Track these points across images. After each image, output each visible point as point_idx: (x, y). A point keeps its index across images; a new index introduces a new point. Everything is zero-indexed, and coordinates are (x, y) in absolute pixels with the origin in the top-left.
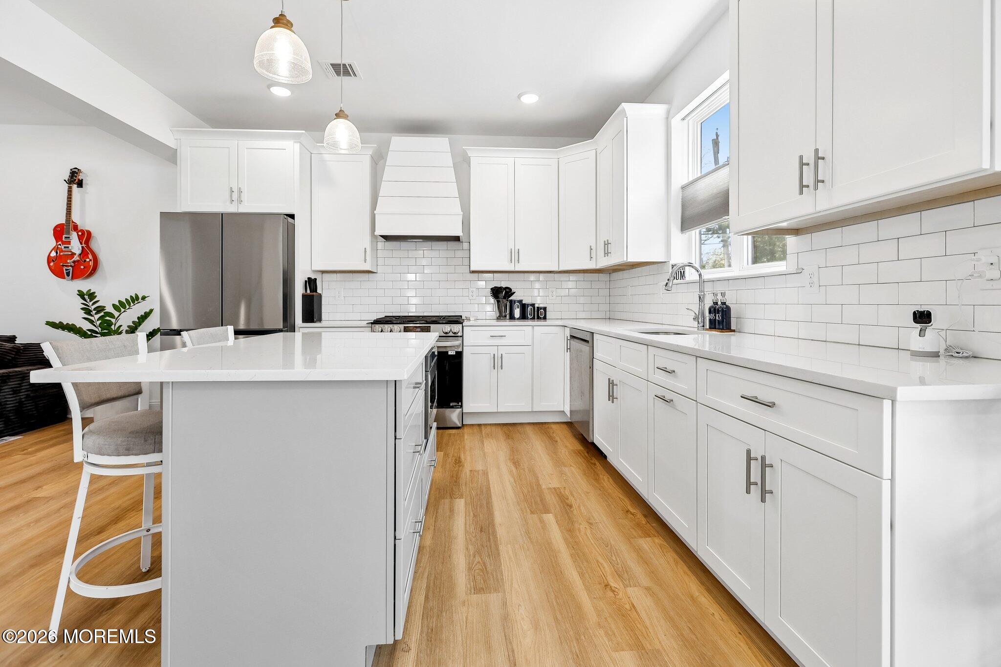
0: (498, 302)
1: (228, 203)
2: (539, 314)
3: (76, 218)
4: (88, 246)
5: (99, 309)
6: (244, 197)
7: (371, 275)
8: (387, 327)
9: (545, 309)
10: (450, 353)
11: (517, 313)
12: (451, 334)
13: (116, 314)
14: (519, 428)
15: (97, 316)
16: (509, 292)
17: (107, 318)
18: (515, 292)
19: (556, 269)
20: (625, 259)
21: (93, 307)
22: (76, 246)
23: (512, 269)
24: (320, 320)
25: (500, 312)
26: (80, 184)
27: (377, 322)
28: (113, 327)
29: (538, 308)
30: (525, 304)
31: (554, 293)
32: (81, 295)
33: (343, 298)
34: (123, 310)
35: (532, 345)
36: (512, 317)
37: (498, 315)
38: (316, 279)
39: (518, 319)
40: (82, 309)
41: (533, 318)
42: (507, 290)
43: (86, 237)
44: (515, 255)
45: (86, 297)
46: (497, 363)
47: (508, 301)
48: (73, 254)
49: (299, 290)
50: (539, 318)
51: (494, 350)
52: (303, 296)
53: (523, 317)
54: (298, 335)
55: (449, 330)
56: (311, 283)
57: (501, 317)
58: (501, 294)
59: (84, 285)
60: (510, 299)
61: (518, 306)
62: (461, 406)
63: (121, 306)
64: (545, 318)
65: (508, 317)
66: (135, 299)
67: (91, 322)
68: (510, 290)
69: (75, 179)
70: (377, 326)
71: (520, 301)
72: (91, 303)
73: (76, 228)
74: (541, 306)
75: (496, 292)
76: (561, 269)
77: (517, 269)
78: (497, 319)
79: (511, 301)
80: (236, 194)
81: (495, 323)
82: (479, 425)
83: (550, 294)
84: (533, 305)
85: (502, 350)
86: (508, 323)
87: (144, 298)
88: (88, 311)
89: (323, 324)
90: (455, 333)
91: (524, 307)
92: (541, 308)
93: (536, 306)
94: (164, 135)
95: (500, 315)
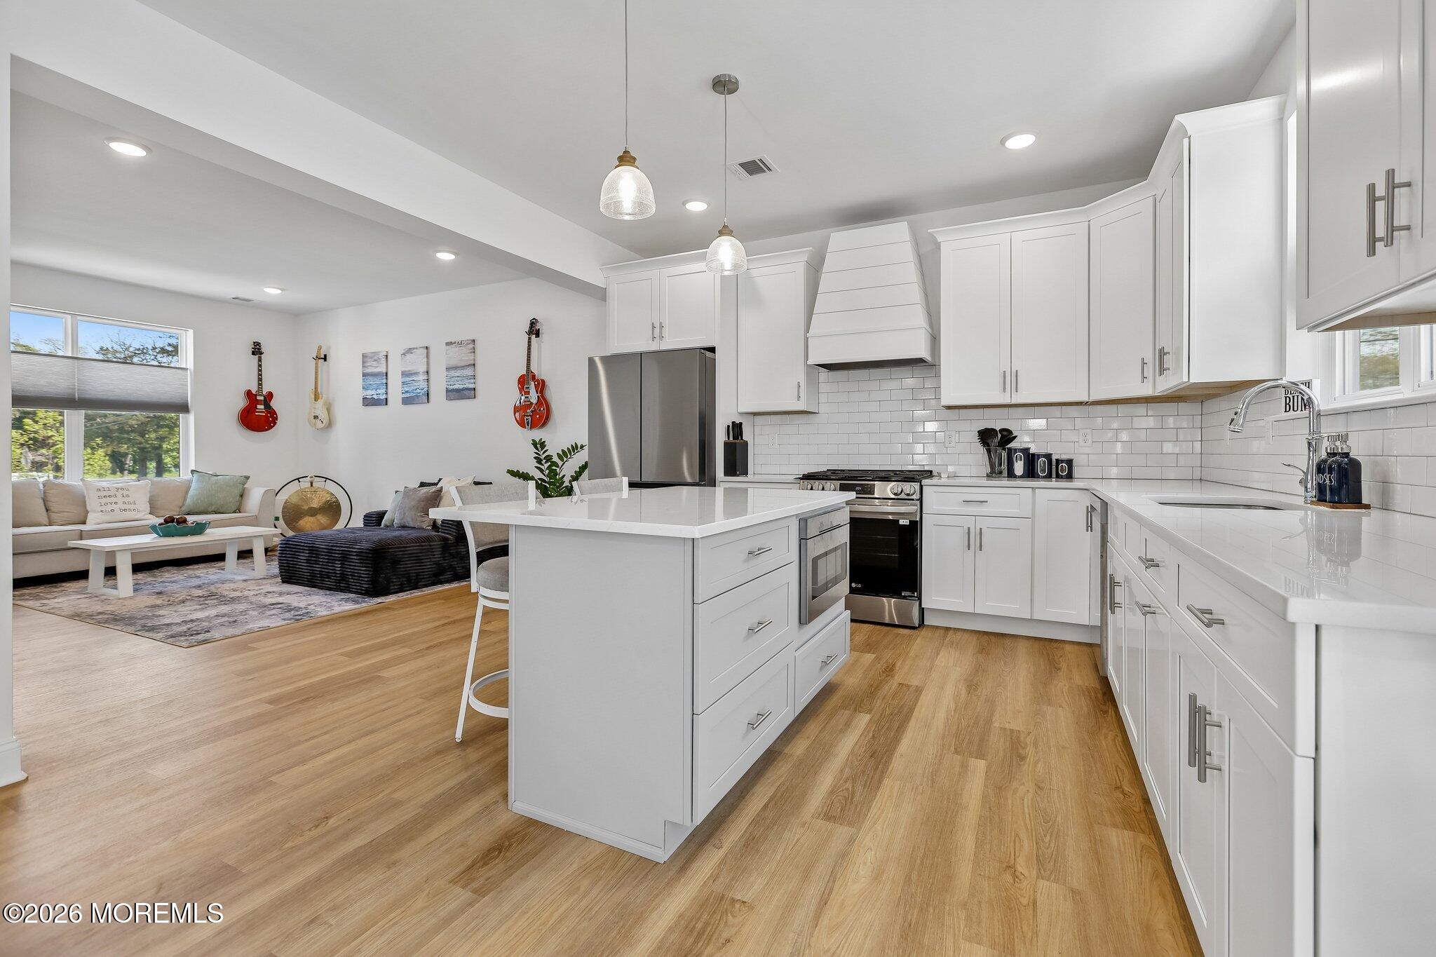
0: (989, 451)
1: (650, 341)
2: (1061, 470)
3: (534, 369)
4: (543, 396)
5: (549, 458)
6: (666, 333)
7: (811, 416)
8: (817, 483)
9: (1069, 462)
10: (902, 522)
11: (1019, 467)
12: (903, 496)
13: (560, 463)
14: (1008, 642)
15: (546, 465)
16: (1007, 436)
17: (554, 468)
18: (1016, 437)
19: (1086, 399)
20: (1185, 379)
21: (544, 456)
22: (534, 397)
23: (1008, 401)
24: (745, 473)
25: (992, 465)
26: (537, 335)
27: (808, 477)
28: (557, 477)
29: (1057, 460)
30: (1033, 455)
31: (1089, 437)
32: (535, 444)
33: (777, 446)
34: (565, 459)
35: (1032, 518)
36: (1011, 474)
37: (989, 470)
38: (741, 424)
39: (1021, 477)
40: (535, 458)
41: (1049, 476)
42: (1005, 433)
43: (541, 386)
44: (1011, 379)
45: (538, 446)
46: (974, 541)
47: (1004, 449)
48: (532, 403)
49: (720, 438)
50: (1058, 476)
51: (969, 522)
52: (726, 444)
53: (1030, 473)
54: (719, 491)
55: (900, 490)
56: (736, 429)
57: (994, 473)
58: (994, 440)
59: (537, 434)
60: (1008, 446)
61: (1021, 457)
62: (920, 598)
63: (564, 455)
64: (1070, 476)
65: (1005, 473)
66: (575, 449)
67: (542, 471)
68: (1010, 432)
69: (534, 330)
70: (806, 482)
71: (1025, 451)
72: (542, 452)
73: (534, 377)
74: (1064, 457)
75: (986, 436)
76: (1092, 399)
77: (1014, 402)
78: (988, 476)
79: (1010, 449)
80: (657, 328)
81: (985, 482)
82: (948, 629)
83: (1081, 438)
84: (1048, 456)
85: (983, 523)
86: (1005, 482)
87: (582, 446)
88: (539, 460)
89: (750, 477)
90: (908, 495)
91: (1031, 459)
92: (1062, 461)
93: (1054, 458)
94: (595, 277)
95: (993, 471)
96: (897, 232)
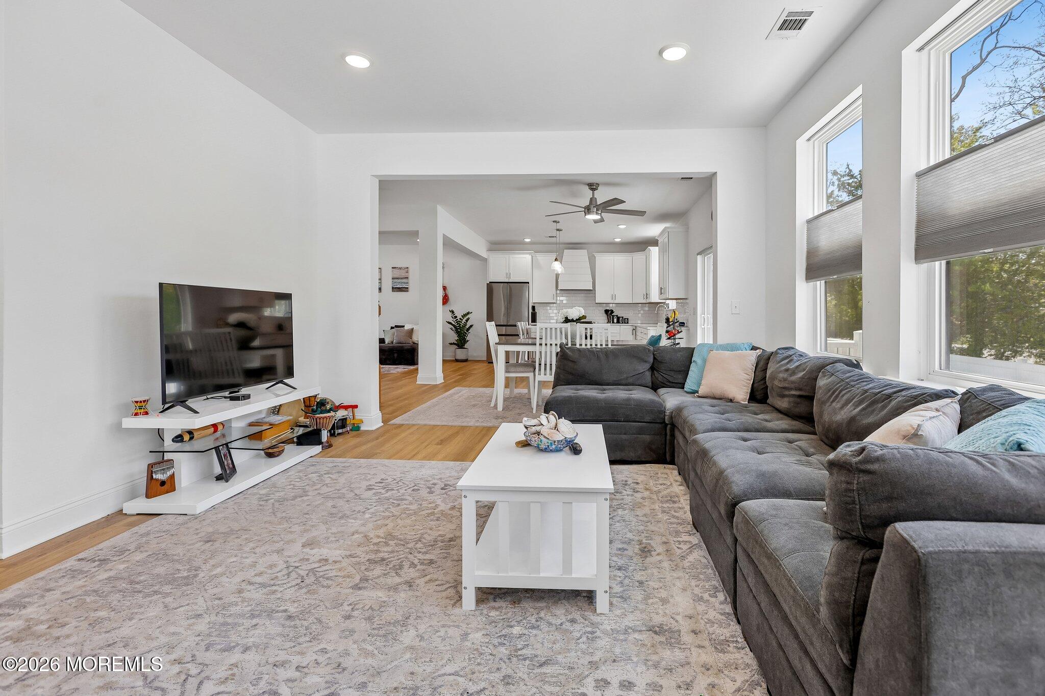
0: (607, 316)
1: (506, 279)
2: (625, 321)
4: (446, 292)
5: (456, 317)
6: (511, 276)
7: (554, 304)
9: (628, 319)
11: (615, 320)
19: (631, 302)
29: (624, 318)
32: (450, 311)
35: (620, 333)
36: (613, 322)
38: (535, 306)
39: (615, 323)
41: (623, 323)
42: (611, 311)
44: (614, 297)
47: (611, 315)
49: (530, 311)
50: (625, 323)
52: (531, 313)
53: (618, 322)
56: (533, 308)
58: (609, 313)
64: (628, 323)
65: (611, 322)
66: (468, 313)
68: (613, 311)
71: (617, 316)
74: (626, 317)
75: (606, 311)
76: (634, 302)
77: (614, 303)
78: (607, 323)
79: (613, 315)
80: (508, 275)
81: (605, 325)
83: (630, 313)
84: (622, 317)
86: (611, 324)
87: (471, 313)
91: (618, 318)
92: (626, 319)
94: (484, 254)
95: (608, 321)
96: (584, 253)
